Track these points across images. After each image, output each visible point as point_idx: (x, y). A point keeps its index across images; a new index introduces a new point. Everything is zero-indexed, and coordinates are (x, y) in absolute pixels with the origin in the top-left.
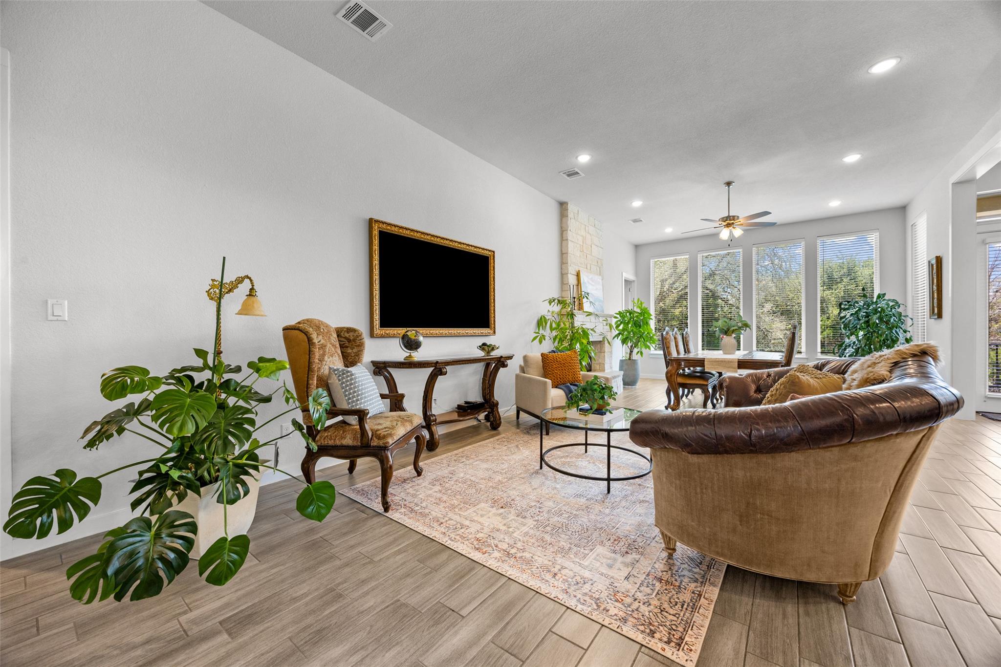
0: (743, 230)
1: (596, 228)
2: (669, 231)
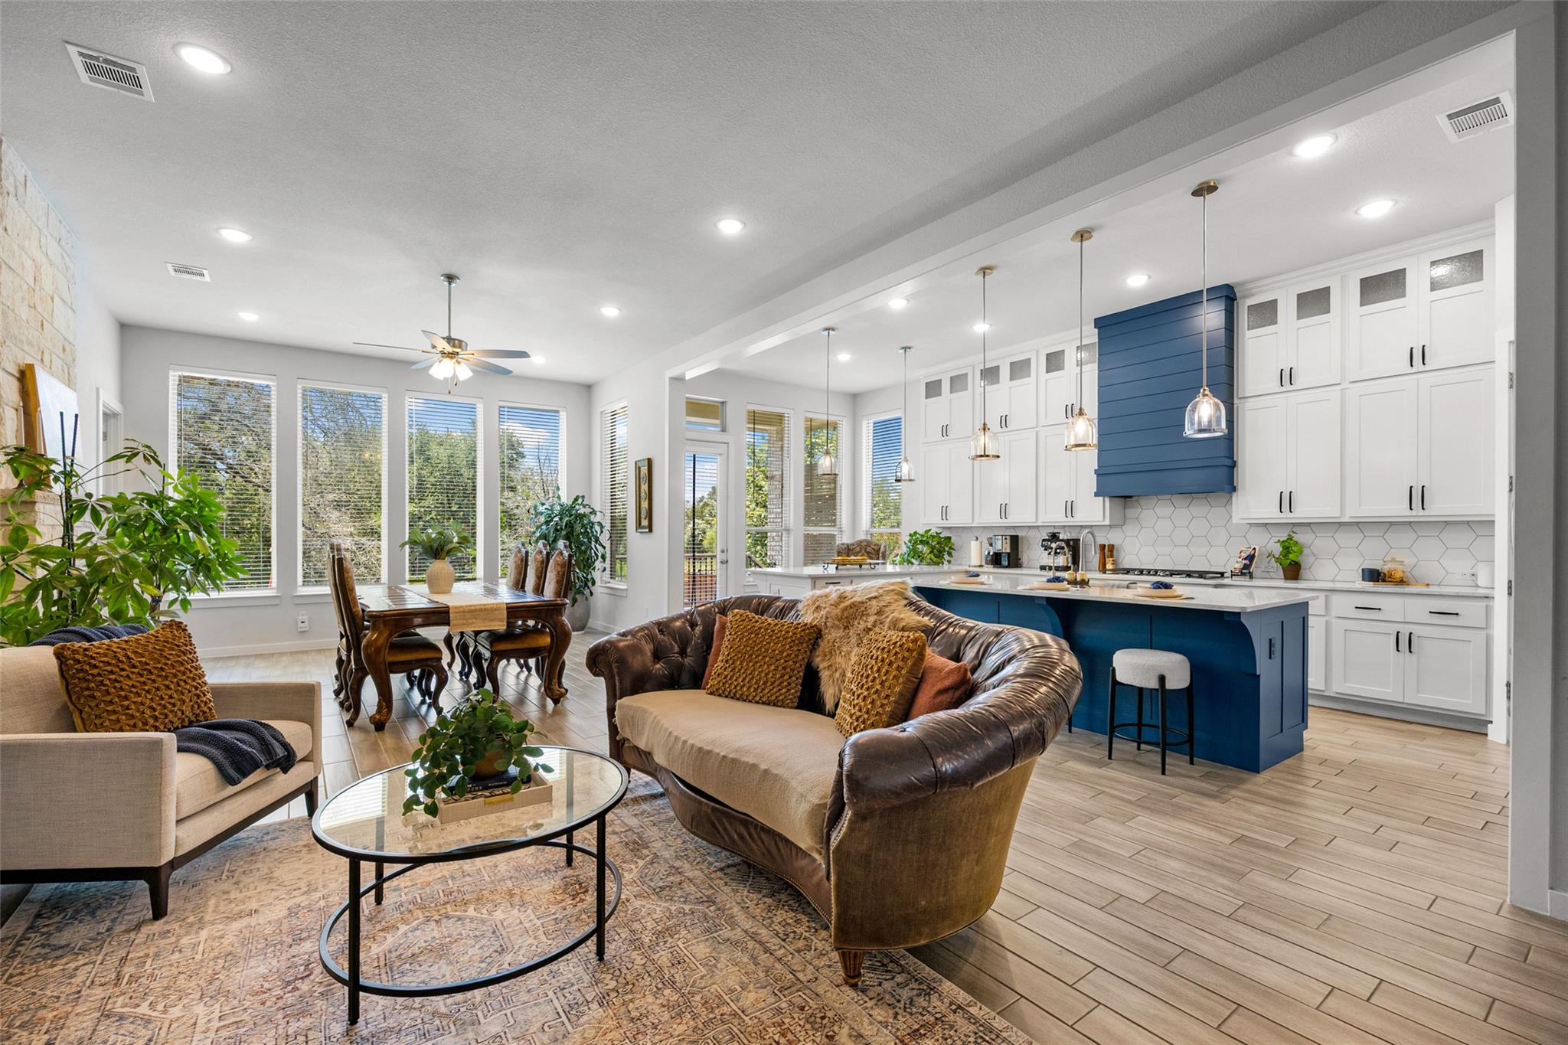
0: (473, 371)
1: (61, 246)
2: (249, 319)
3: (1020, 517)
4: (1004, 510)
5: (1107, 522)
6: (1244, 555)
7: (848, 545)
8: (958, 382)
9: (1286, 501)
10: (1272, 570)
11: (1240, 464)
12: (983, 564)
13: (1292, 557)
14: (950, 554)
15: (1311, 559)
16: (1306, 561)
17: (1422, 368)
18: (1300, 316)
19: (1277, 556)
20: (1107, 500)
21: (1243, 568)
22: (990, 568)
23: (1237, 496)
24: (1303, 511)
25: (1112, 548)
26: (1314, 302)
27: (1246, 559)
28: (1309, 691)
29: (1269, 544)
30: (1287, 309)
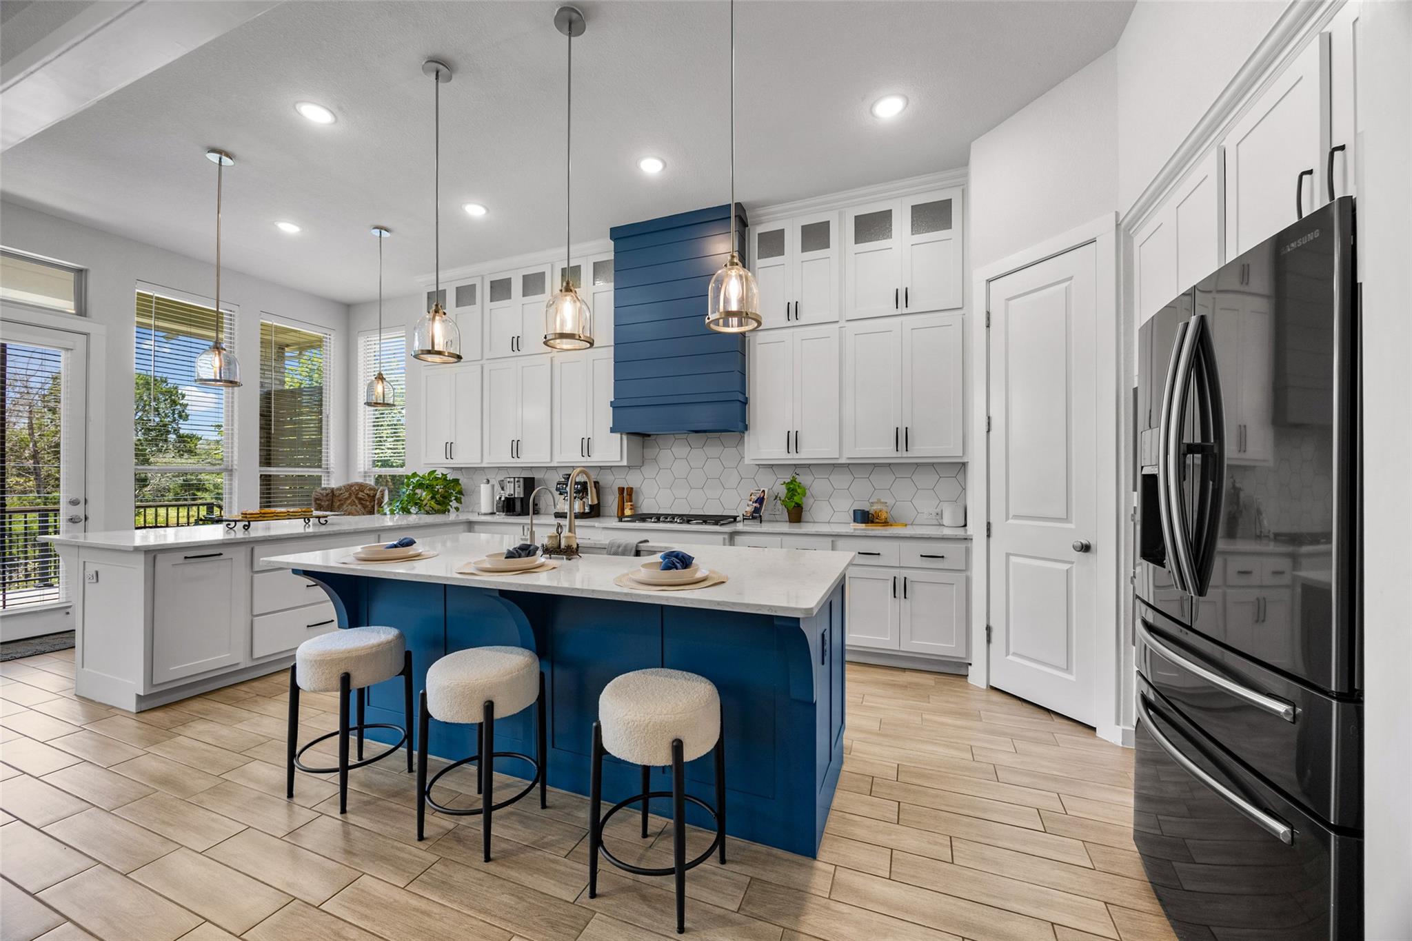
3: (535, 456)
4: (516, 448)
5: (625, 463)
6: (754, 498)
7: (332, 490)
8: (465, 295)
9: (793, 441)
10: (777, 513)
11: (751, 401)
12: (495, 511)
13: (796, 499)
14: (458, 500)
15: (811, 501)
16: (808, 503)
17: (904, 310)
18: (805, 248)
19: (782, 499)
20: (625, 437)
21: (754, 512)
22: (501, 517)
23: (749, 435)
24: (810, 452)
25: (630, 490)
26: (816, 236)
27: (756, 502)
28: (846, 648)
29: (775, 485)
30: (793, 240)
